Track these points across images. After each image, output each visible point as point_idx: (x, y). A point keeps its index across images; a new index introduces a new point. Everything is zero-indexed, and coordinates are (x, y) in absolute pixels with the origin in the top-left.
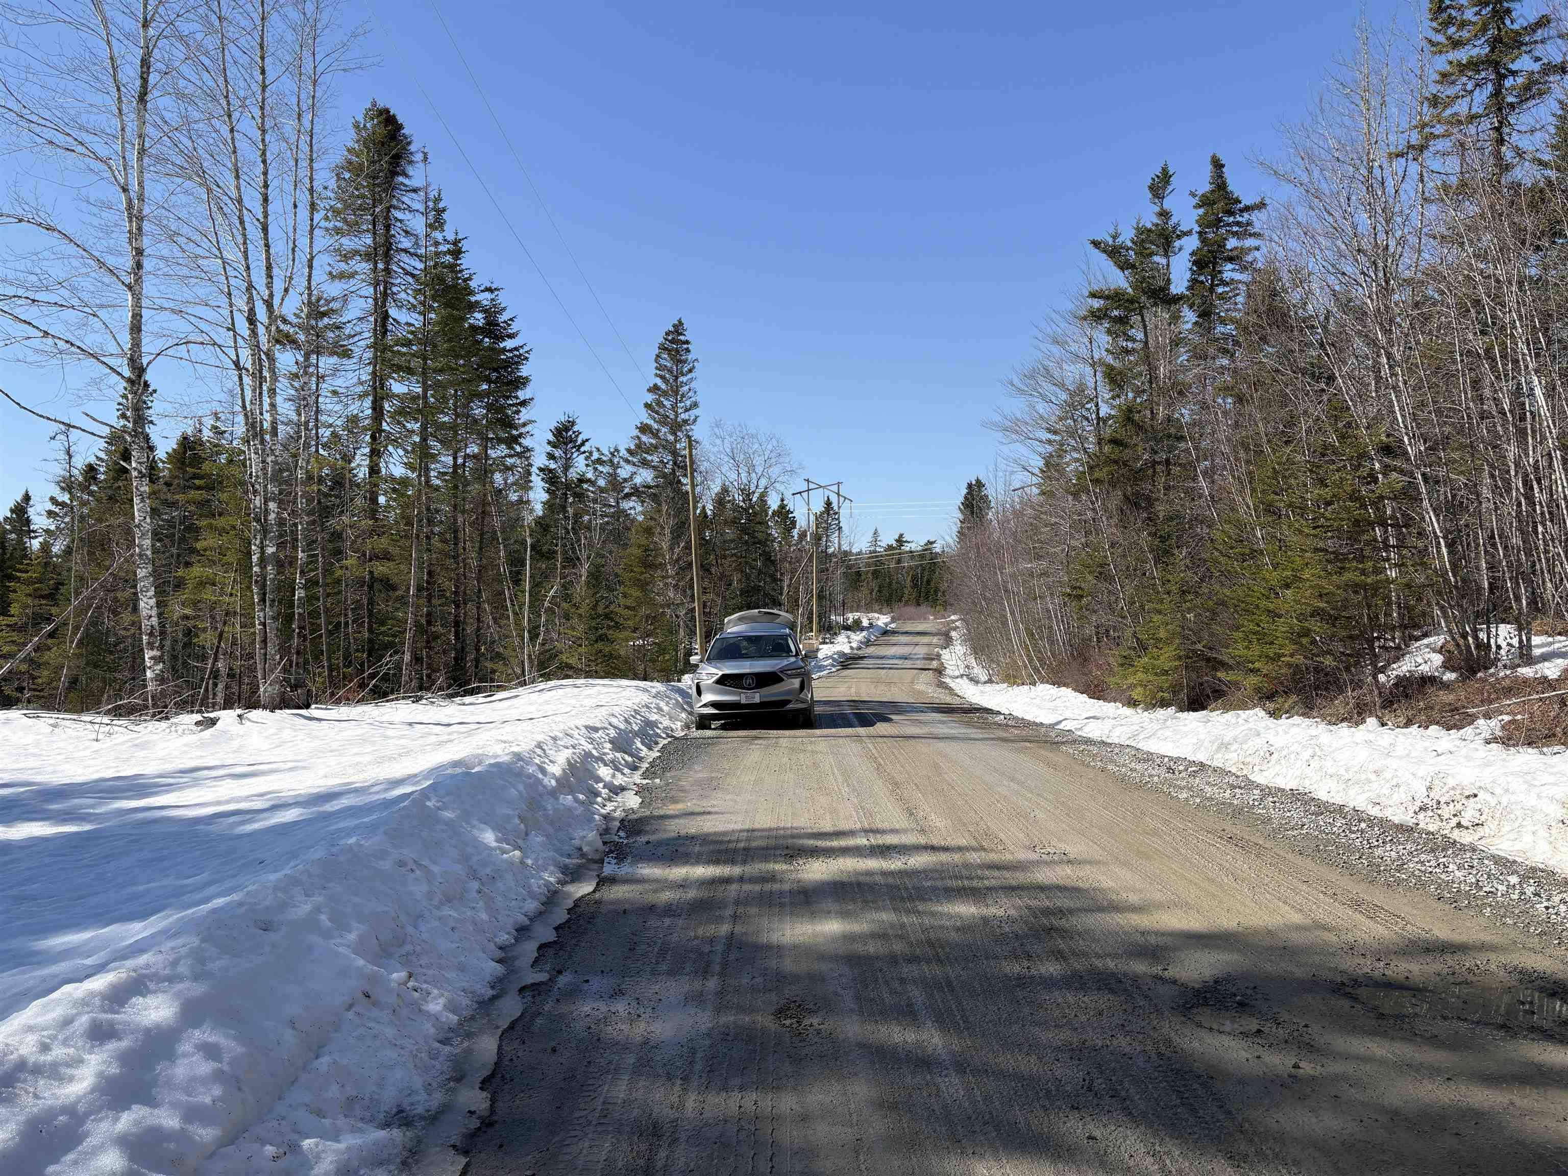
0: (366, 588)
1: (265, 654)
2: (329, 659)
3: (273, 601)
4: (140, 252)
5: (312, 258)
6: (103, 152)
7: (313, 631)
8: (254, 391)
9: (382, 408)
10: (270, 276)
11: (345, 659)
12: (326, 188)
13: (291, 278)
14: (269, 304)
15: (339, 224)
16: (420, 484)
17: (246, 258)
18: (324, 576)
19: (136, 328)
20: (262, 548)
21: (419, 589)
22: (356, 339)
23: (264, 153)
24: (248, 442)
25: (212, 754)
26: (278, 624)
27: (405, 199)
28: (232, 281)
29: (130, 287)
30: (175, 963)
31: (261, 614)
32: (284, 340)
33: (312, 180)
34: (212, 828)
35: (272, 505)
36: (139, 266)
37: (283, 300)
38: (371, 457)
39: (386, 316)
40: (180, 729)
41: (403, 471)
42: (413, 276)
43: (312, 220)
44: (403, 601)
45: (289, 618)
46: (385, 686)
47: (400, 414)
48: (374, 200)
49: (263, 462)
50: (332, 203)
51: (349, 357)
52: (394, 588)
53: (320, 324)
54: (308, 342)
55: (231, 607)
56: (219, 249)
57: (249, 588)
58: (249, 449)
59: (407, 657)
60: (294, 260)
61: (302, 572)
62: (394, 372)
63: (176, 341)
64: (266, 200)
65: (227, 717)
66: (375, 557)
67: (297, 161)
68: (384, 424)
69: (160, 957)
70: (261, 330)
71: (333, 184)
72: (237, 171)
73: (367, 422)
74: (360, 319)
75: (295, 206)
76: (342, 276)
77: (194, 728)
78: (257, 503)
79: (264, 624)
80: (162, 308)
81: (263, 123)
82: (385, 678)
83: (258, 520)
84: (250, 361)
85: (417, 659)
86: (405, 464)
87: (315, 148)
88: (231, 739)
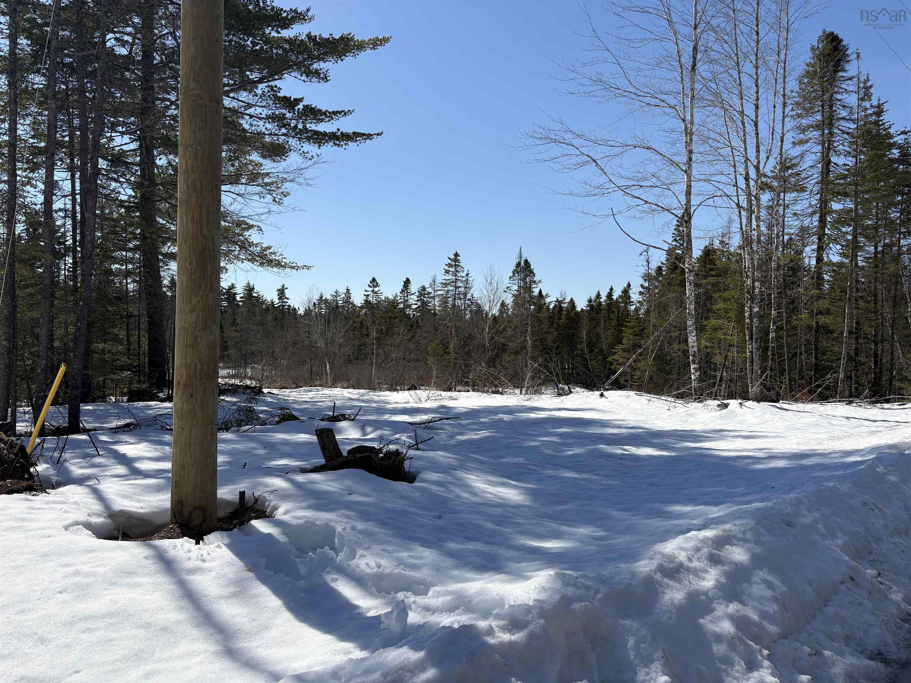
0: (813, 332)
1: (752, 369)
2: (789, 374)
3: (757, 339)
4: (691, 152)
5: (783, 135)
6: (672, 102)
7: (779, 357)
8: (747, 219)
9: (826, 220)
10: (758, 151)
11: (800, 375)
12: (792, 91)
13: (771, 150)
14: (757, 168)
15: (799, 112)
16: (852, 266)
17: (745, 144)
18: (787, 324)
19: (688, 193)
20: (751, 308)
21: (850, 332)
22: (809, 179)
23: (757, 81)
24: (744, 248)
25: (728, 423)
26: (760, 352)
27: (843, 86)
28: (736, 158)
29: (686, 172)
30: (744, 533)
31: (750, 346)
32: (764, 187)
33: (784, 89)
34: (738, 464)
35: (757, 284)
36: (690, 159)
37: (765, 164)
38: (818, 251)
39: (829, 162)
40: (709, 408)
41: (840, 258)
42: (848, 133)
43: (784, 113)
44: (838, 340)
45: (766, 349)
46: (827, 393)
47: (839, 223)
48: (823, 92)
49: (752, 259)
50: (796, 100)
51: (805, 191)
52: (832, 332)
53: (786, 174)
54: (779, 186)
55: (731, 342)
56: (730, 142)
57: (743, 331)
58: (744, 252)
59: (841, 376)
60: (773, 139)
61: (774, 322)
62: (834, 197)
63: (707, 197)
64: (757, 107)
65: (734, 403)
66: (820, 313)
67: (776, 80)
68: (826, 230)
69: (736, 528)
70: (752, 183)
71: (797, 88)
72: (741, 95)
73: (815, 230)
74: (811, 167)
75: (775, 107)
76: (802, 142)
77: (717, 408)
78: (749, 283)
79: (752, 352)
80: (700, 180)
81: (757, 63)
82: (827, 388)
83: (748, 292)
84: (746, 202)
85: (848, 378)
86: (840, 254)
87: (787, 69)
88: (737, 416)
